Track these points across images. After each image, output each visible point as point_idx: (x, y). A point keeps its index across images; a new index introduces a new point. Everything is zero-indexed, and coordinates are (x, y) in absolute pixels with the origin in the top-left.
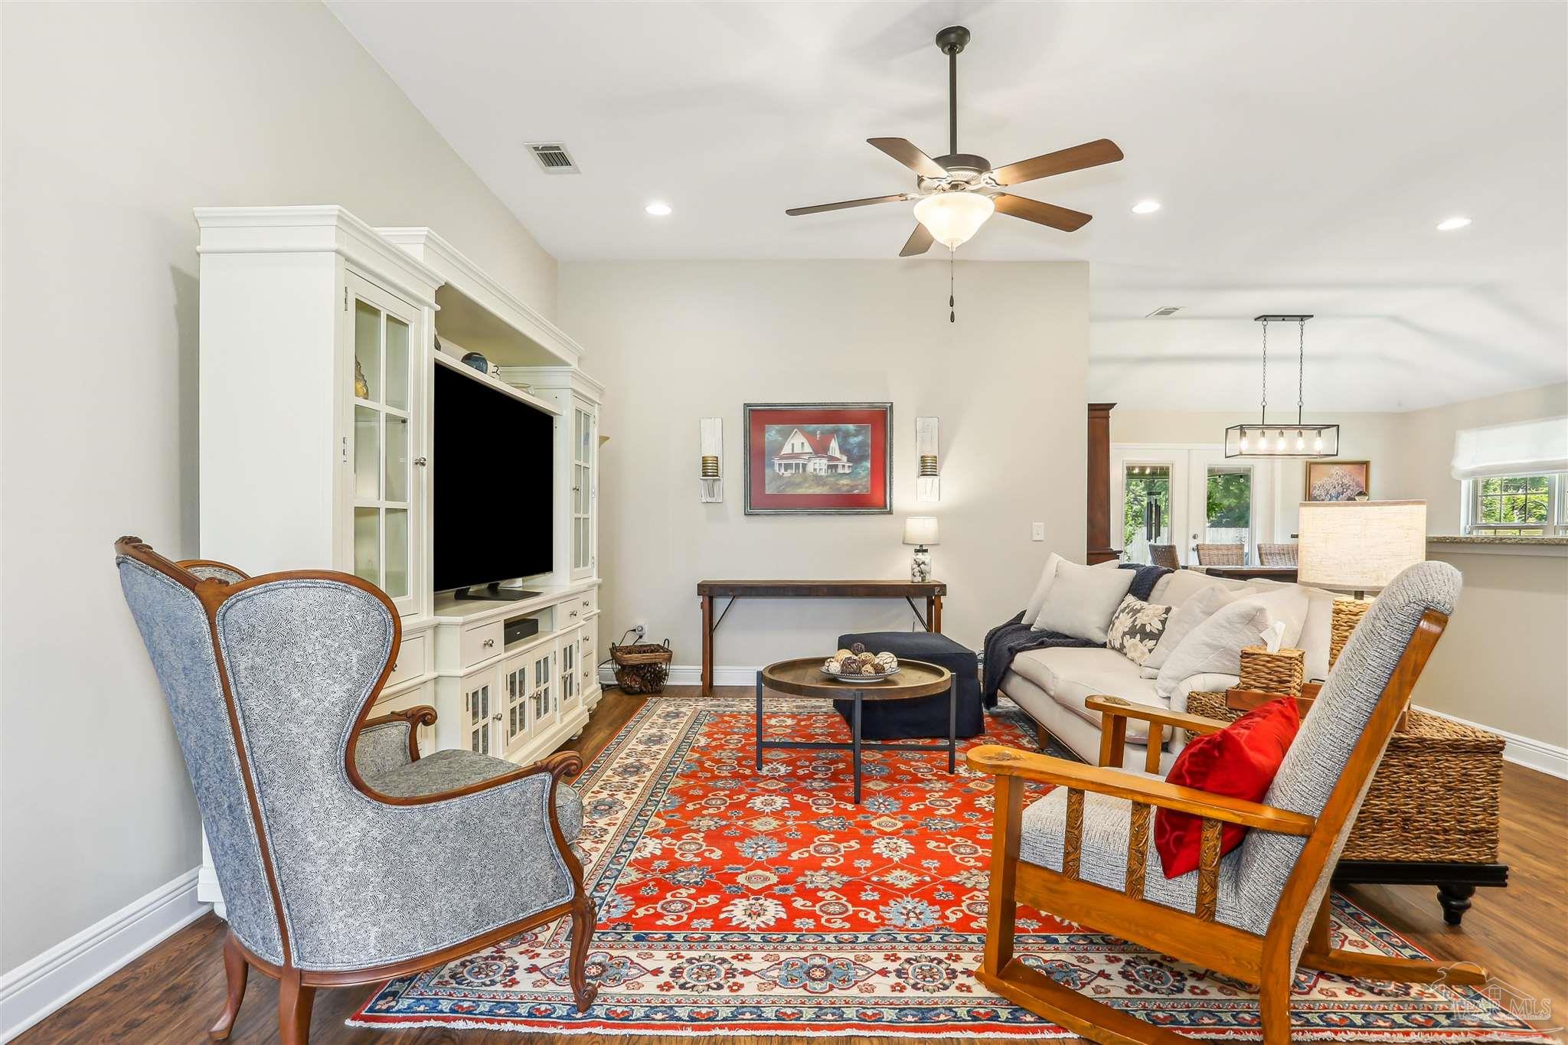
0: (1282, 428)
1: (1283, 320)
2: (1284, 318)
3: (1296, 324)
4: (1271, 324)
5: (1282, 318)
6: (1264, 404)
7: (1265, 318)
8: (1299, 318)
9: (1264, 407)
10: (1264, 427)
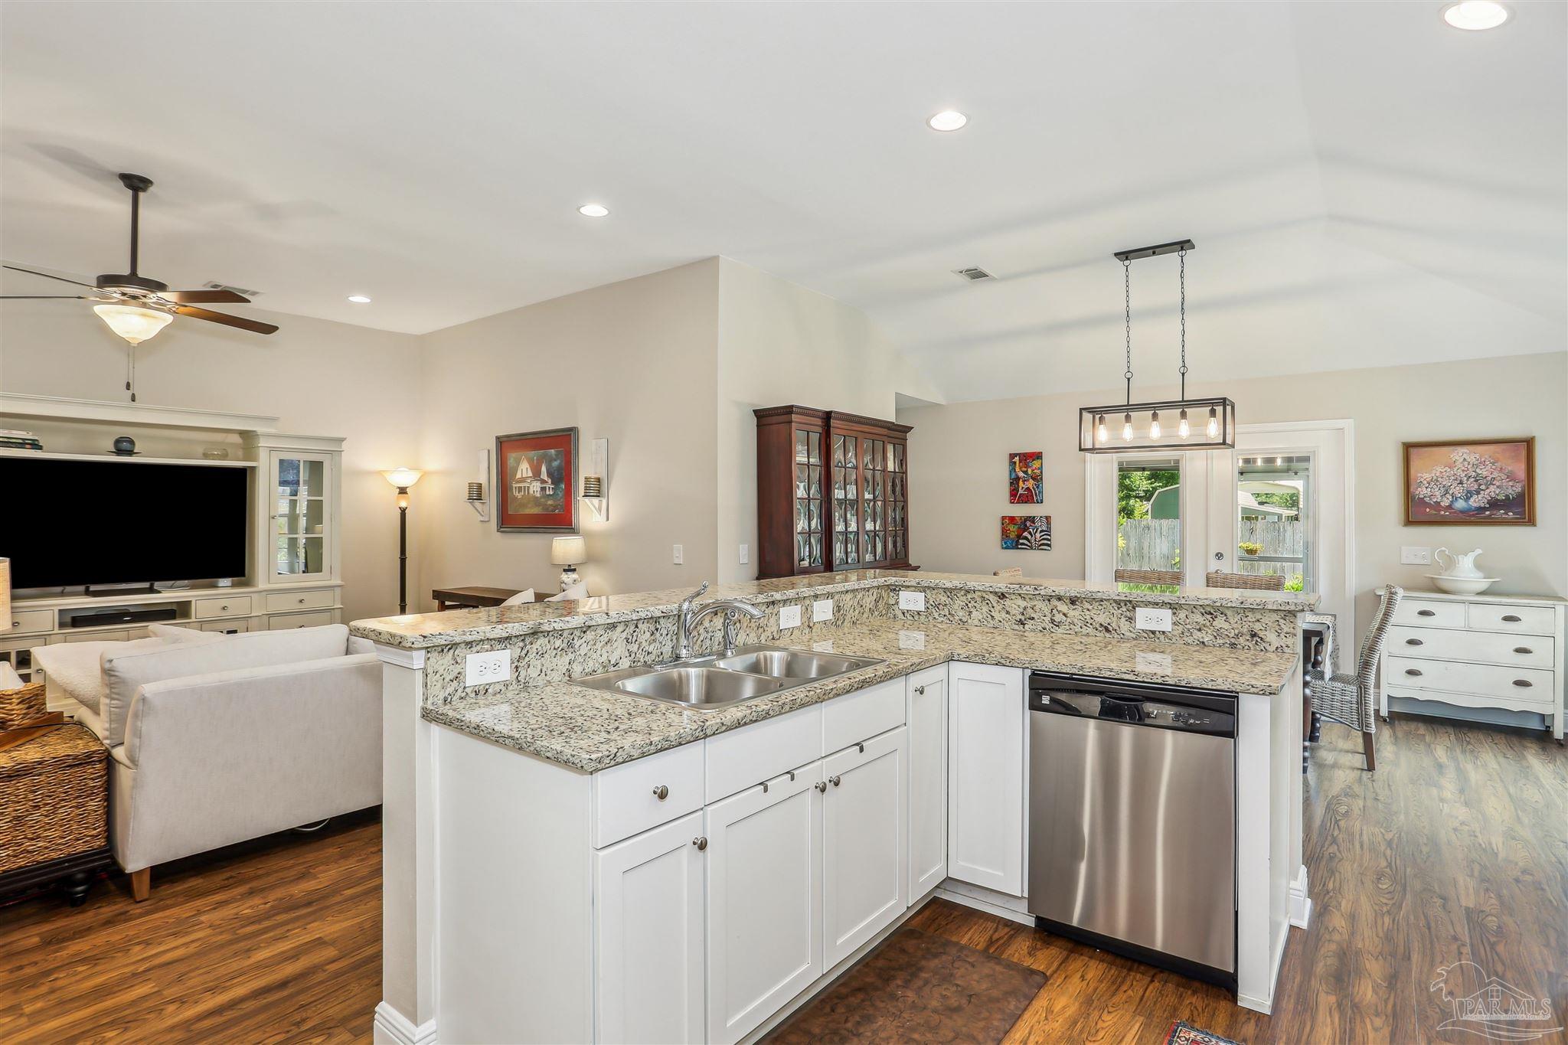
0: (1154, 408)
1: (1154, 253)
2: (1154, 250)
3: (1174, 257)
4: (1135, 264)
5: (1151, 251)
6: (1129, 375)
7: (1125, 255)
8: (1178, 247)
9: (1129, 379)
10: (1128, 409)
